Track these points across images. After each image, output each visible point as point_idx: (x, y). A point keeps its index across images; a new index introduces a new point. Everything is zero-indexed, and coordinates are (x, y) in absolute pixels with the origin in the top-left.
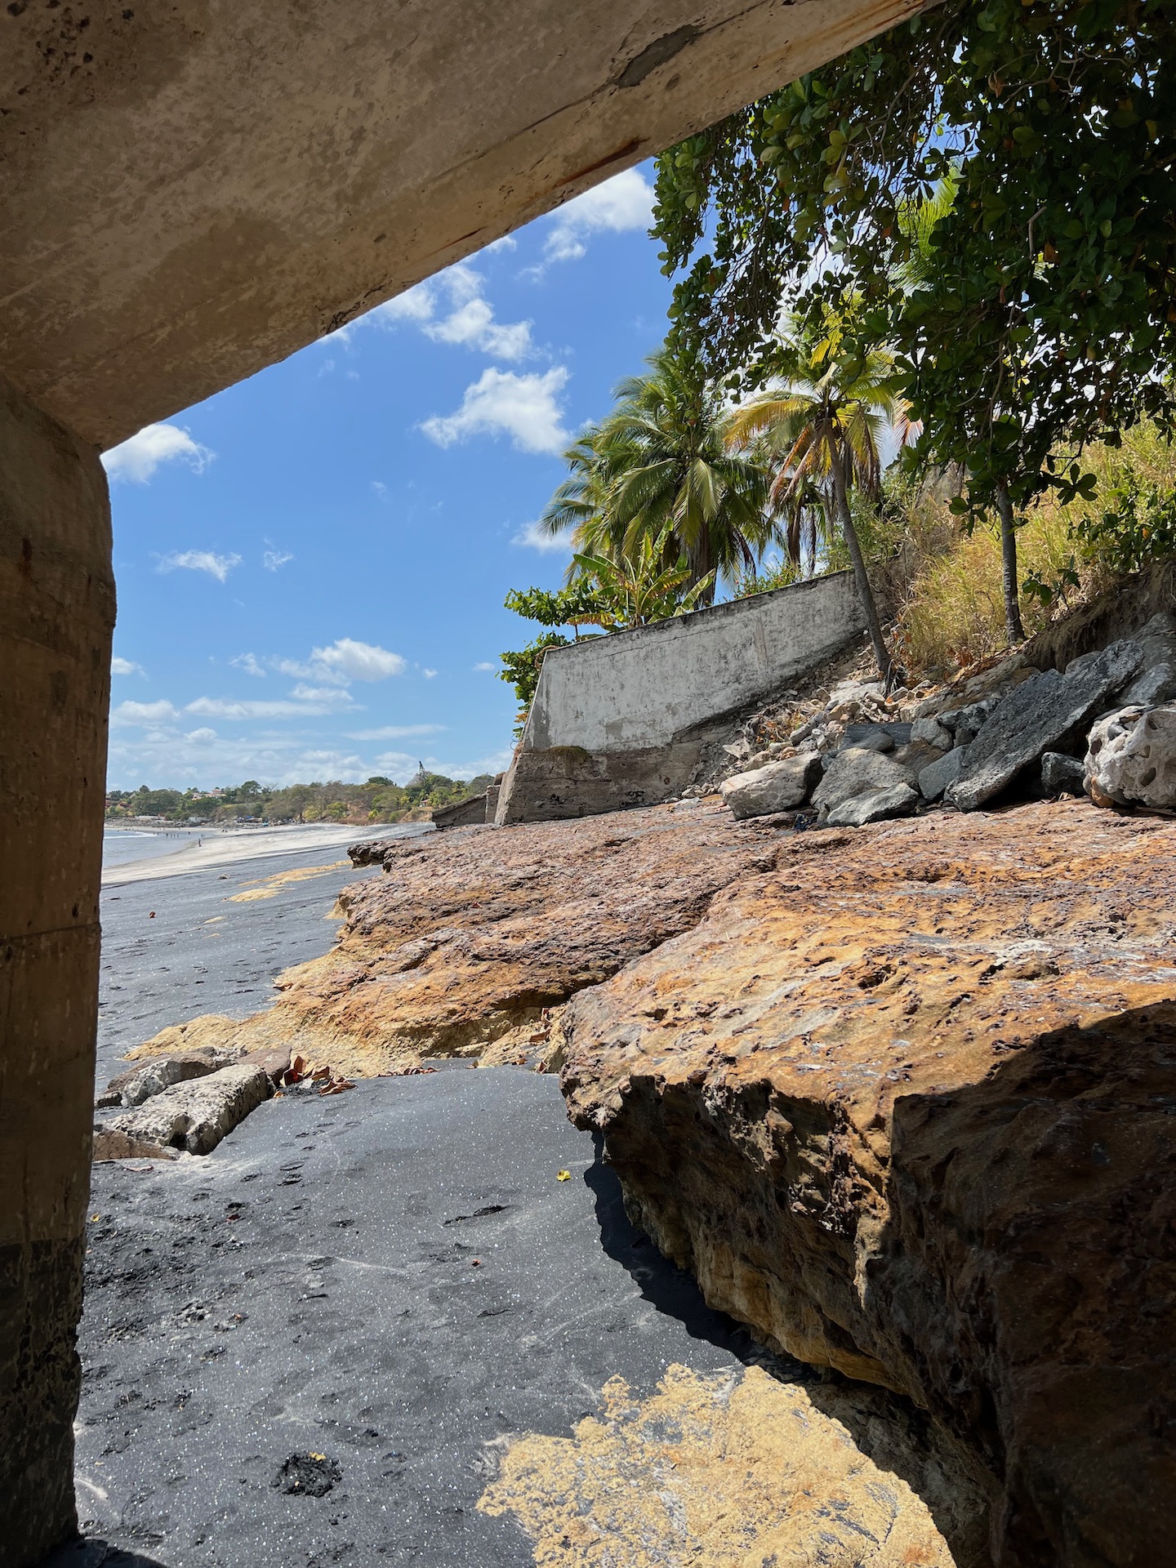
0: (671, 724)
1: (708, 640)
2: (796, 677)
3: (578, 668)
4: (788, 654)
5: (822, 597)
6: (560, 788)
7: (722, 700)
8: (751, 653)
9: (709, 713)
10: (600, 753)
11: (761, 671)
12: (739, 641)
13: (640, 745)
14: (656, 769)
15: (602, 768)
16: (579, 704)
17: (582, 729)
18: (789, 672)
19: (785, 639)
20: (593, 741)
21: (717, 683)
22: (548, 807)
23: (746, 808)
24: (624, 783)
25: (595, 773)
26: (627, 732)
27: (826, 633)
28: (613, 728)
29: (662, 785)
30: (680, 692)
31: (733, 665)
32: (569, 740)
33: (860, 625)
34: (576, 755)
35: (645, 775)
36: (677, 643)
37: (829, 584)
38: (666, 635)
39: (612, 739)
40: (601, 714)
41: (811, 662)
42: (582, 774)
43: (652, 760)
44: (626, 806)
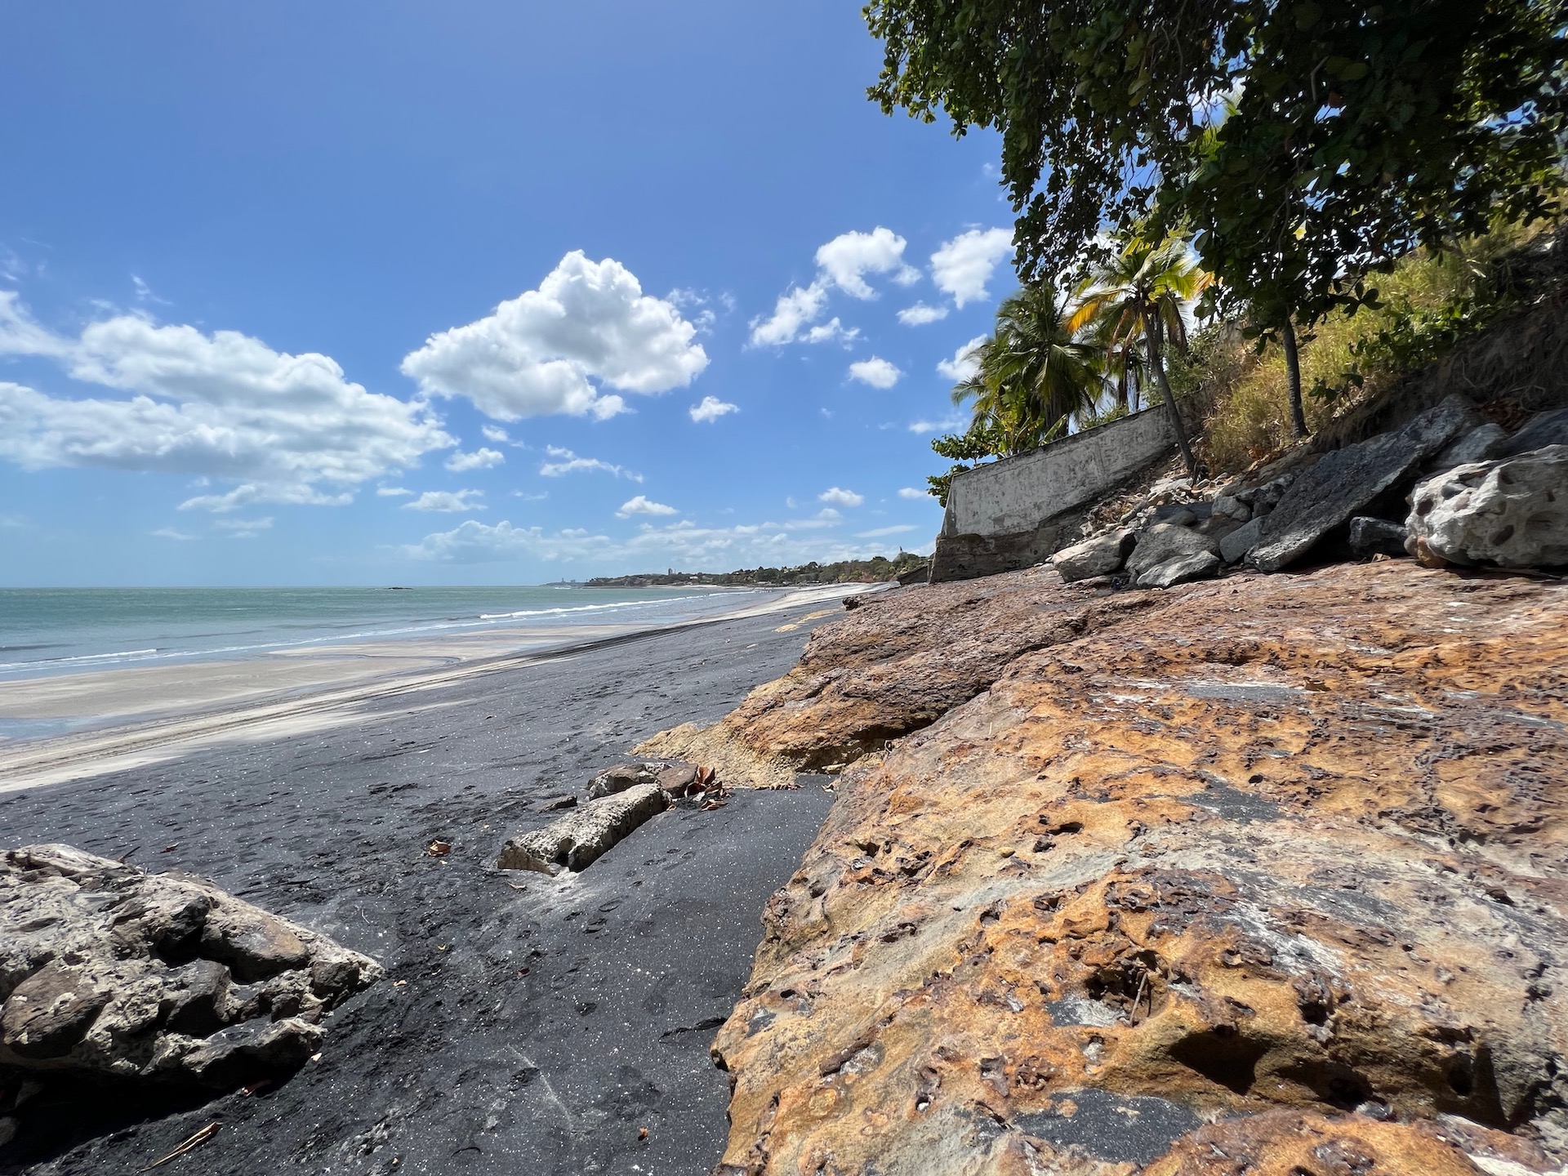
0: (1037, 516)
1: (1061, 459)
2: (1126, 479)
3: (974, 485)
4: (1119, 464)
5: (1141, 425)
6: (965, 560)
7: (1072, 498)
8: (1092, 466)
9: (1064, 507)
10: (990, 537)
11: (1099, 476)
12: (1083, 459)
13: (1017, 530)
14: (1028, 545)
15: (992, 546)
16: (975, 507)
17: (978, 523)
18: (1119, 476)
19: (1115, 454)
20: (985, 529)
21: (1069, 487)
22: (957, 572)
23: (1071, 572)
24: (1007, 555)
25: (987, 550)
26: (1008, 523)
27: (1146, 448)
28: (998, 521)
29: (1032, 555)
30: (1043, 494)
31: (1080, 474)
32: (970, 530)
33: (1172, 440)
34: (974, 539)
35: (1020, 550)
36: (1039, 463)
37: (1148, 415)
38: (1032, 459)
39: (998, 528)
40: (990, 512)
41: (1136, 468)
42: (979, 551)
43: (1025, 539)
44: (1008, 570)
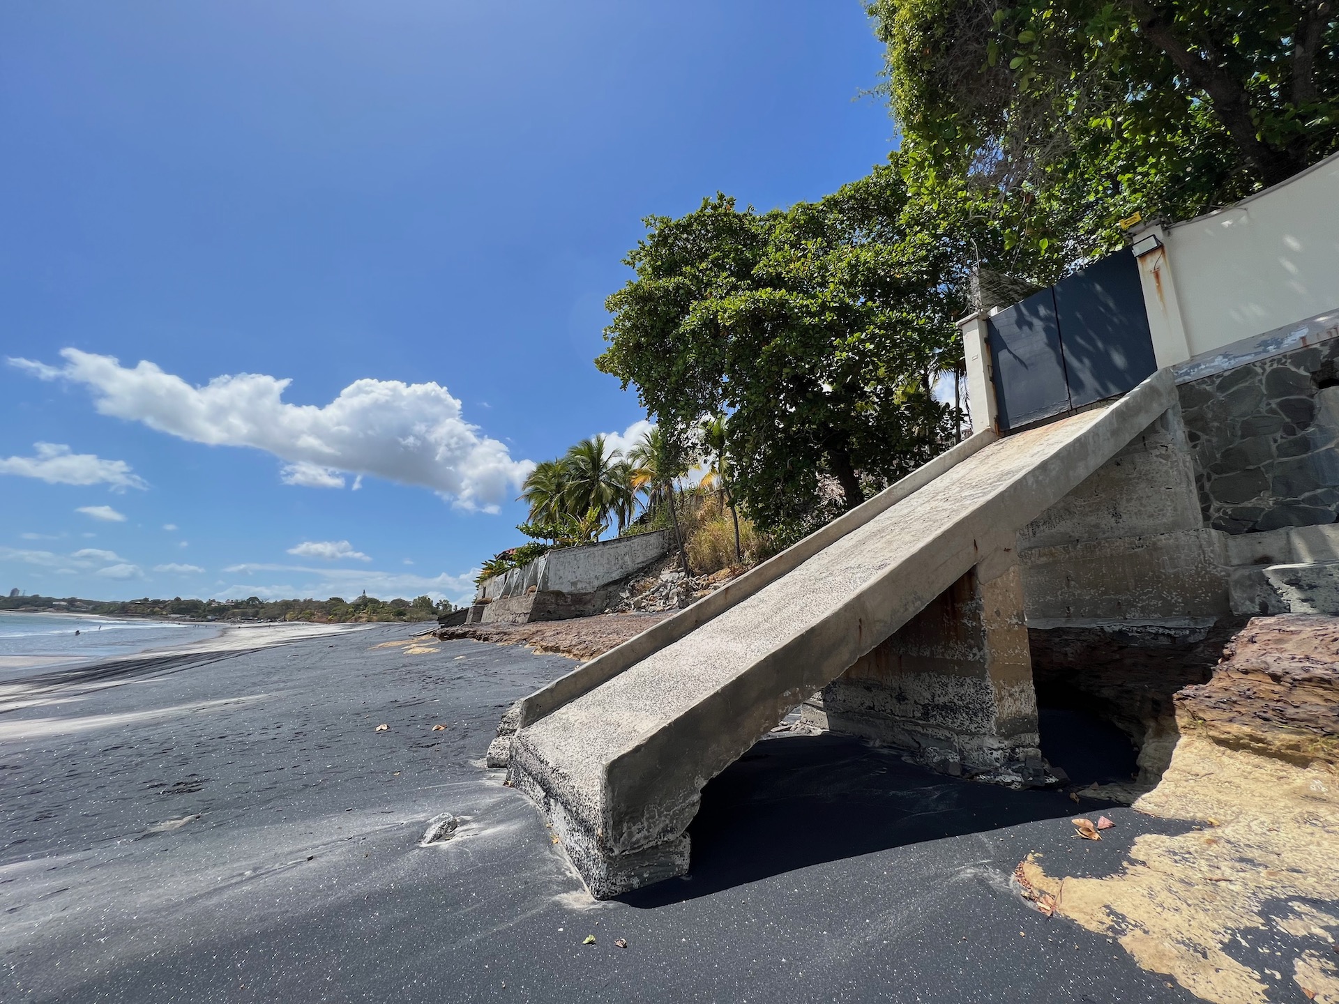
0: (596, 583)
1: (612, 551)
2: (643, 568)
3: (561, 559)
4: (641, 558)
5: (653, 539)
6: (551, 607)
7: (616, 575)
8: (627, 558)
9: (611, 580)
10: (568, 594)
11: (630, 564)
12: (623, 553)
13: (584, 591)
14: (590, 601)
15: (569, 600)
16: (561, 573)
17: (562, 583)
18: (640, 566)
19: (639, 553)
20: (566, 589)
21: (614, 568)
22: (546, 615)
24: (577, 606)
25: (566, 602)
26: (579, 586)
27: (653, 553)
28: (574, 584)
29: (592, 608)
30: (600, 571)
31: (620, 562)
32: (557, 588)
33: (665, 550)
34: (558, 594)
35: (585, 604)
36: (600, 552)
37: (655, 534)
38: (596, 549)
39: (573, 588)
40: (569, 578)
41: (648, 563)
42: (561, 602)
43: (588, 597)
44: (577, 616)
